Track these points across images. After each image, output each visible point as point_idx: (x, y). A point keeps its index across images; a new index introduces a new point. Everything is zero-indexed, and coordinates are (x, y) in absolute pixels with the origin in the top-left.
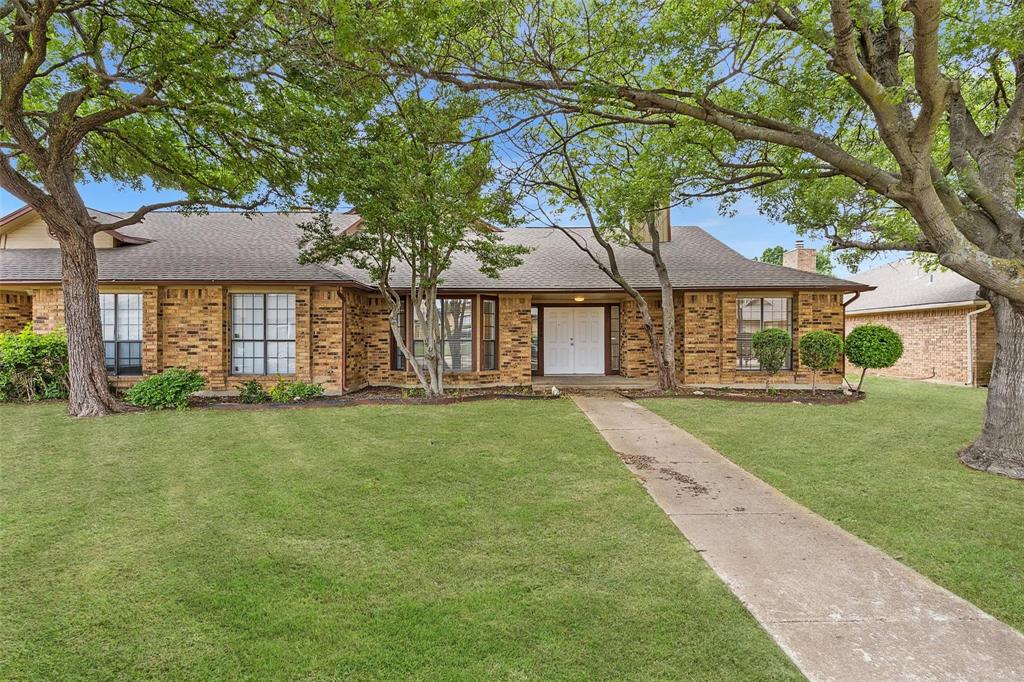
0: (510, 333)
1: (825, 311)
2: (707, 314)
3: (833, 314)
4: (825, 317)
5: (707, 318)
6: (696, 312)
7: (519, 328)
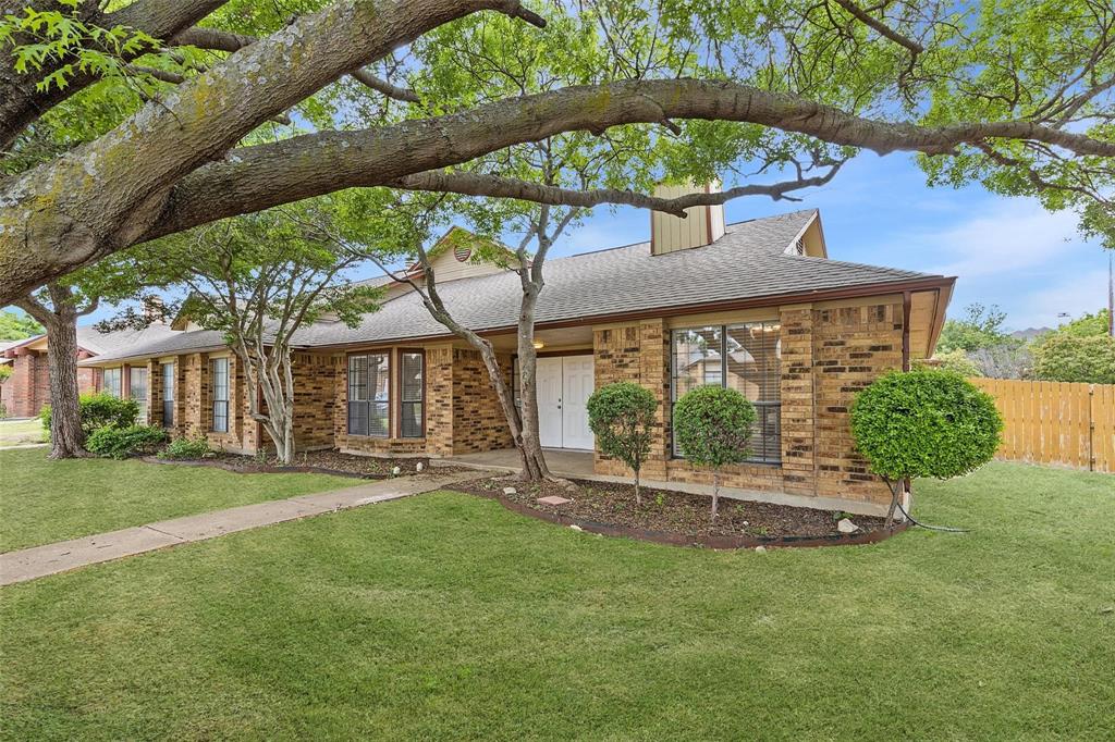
0: (434, 393)
1: (852, 343)
2: (626, 360)
3: (875, 349)
4: (853, 356)
5: (626, 366)
6: (610, 356)
7: (442, 386)
